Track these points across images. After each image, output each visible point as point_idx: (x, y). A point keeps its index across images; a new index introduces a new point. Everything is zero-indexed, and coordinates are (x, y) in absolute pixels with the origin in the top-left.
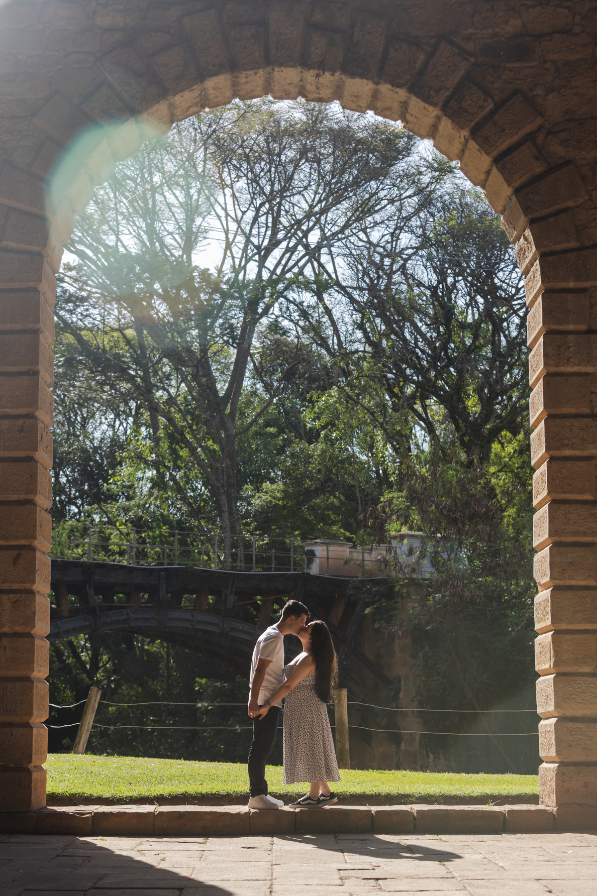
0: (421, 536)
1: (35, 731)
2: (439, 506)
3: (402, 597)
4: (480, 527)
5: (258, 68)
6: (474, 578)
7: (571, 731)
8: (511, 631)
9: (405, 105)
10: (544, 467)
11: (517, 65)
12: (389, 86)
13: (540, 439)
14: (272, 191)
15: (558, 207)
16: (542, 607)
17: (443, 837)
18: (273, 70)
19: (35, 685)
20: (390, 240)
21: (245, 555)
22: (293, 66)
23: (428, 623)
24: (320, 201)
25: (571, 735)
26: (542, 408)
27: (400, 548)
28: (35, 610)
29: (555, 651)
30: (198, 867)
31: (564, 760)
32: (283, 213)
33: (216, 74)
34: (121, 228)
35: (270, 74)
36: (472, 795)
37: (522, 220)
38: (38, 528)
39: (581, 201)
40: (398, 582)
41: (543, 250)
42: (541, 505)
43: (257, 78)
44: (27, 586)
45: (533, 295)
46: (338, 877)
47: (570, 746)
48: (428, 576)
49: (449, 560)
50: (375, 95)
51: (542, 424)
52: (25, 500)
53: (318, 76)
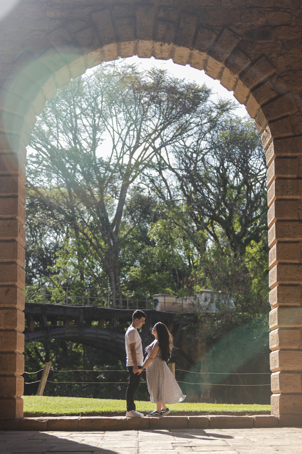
0: (211, 292)
1: (17, 379)
2: (220, 276)
3: (202, 322)
4: (240, 287)
5: (131, 41)
6: (237, 313)
7: (287, 378)
8: (256, 339)
9: (206, 61)
10: (275, 246)
11: (263, 41)
12: (198, 51)
13: (273, 232)
14: (136, 118)
15: (283, 115)
16: (273, 317)
17: (223, 430)
18: (139, 41)
19: (17, 355)
20: (196, 145)
21: (123, 301)
22: (149, 40)
23: (214, 335)
24: (161, 124)
25: (287, 380)
26: (274, 217)
27: (201, 298)
28: (17, 318)
29: (279, 338)
30: (101, 443)
31: (284, 392)
32: (142, 130)
33: (109, 43)
34: (59, 138)
35: (137, 43)
36: (237, 411)
37: (265, 121)
38: (18, 276)
39: (295, 112)
40: (200, 314)
41: (275, 136)
42: (273, 266)
43: (130, 46)
44: (13, 305)
45: (270, 160)
46: (171, 446)
47: (286, 385)
48: (214, 312)
49: (225, 303)
50: (191, 56)
51: (274, 225)
52: (11, 262)
53: (161, 45)
